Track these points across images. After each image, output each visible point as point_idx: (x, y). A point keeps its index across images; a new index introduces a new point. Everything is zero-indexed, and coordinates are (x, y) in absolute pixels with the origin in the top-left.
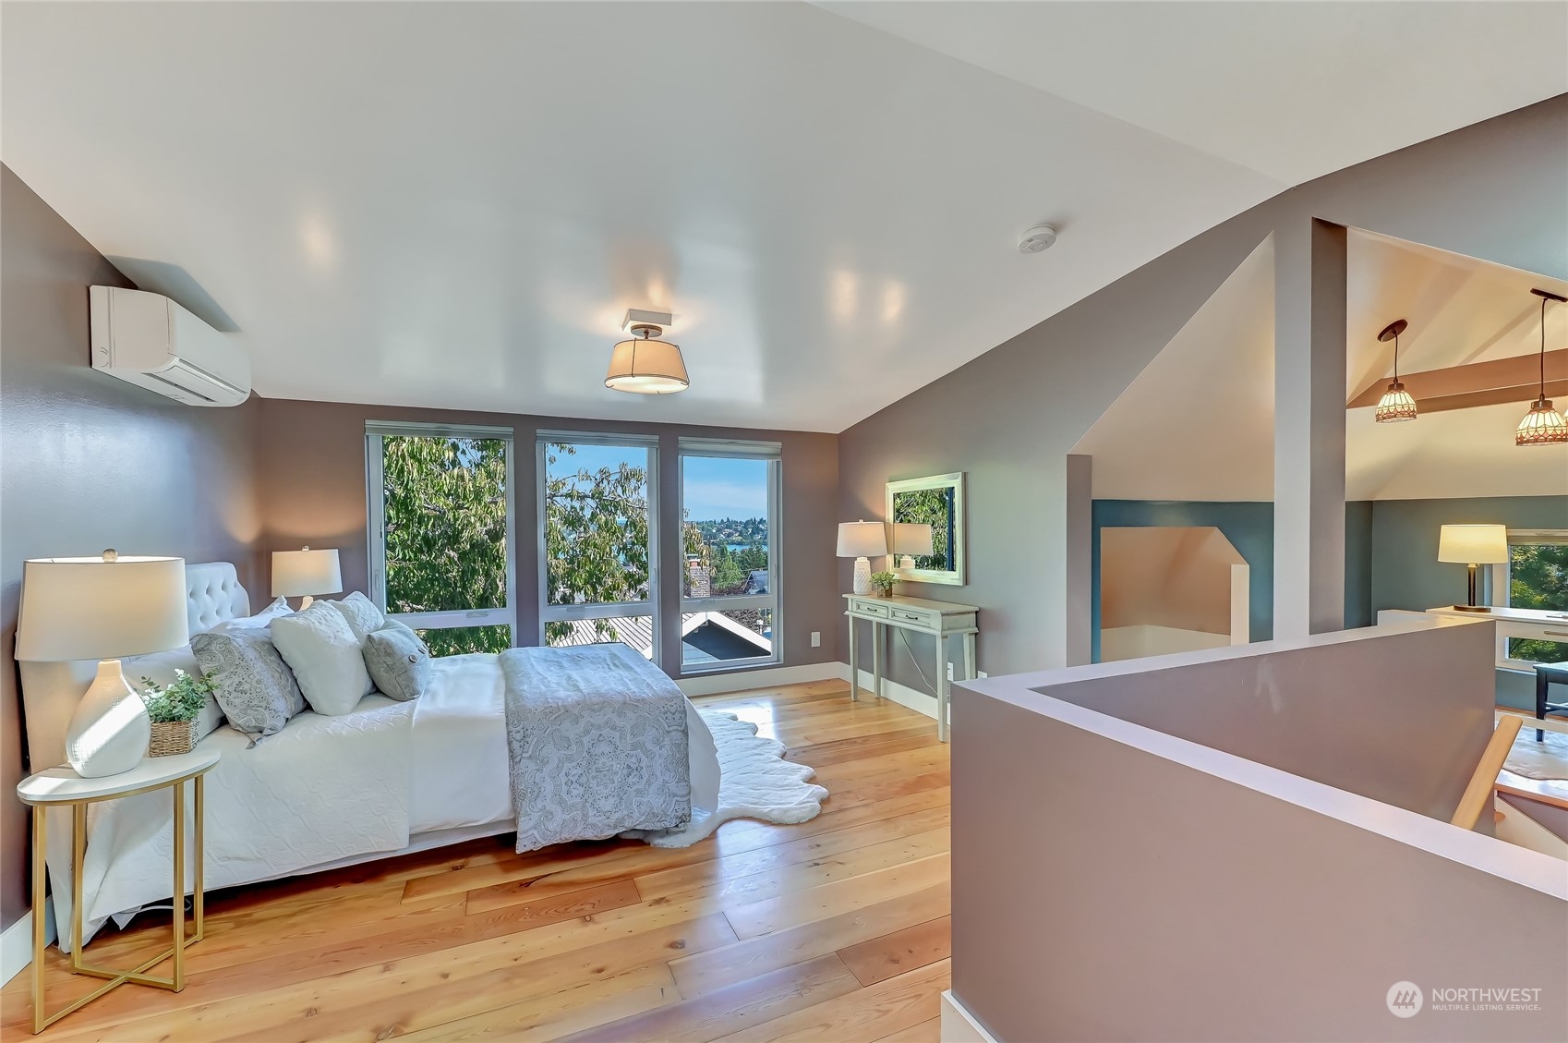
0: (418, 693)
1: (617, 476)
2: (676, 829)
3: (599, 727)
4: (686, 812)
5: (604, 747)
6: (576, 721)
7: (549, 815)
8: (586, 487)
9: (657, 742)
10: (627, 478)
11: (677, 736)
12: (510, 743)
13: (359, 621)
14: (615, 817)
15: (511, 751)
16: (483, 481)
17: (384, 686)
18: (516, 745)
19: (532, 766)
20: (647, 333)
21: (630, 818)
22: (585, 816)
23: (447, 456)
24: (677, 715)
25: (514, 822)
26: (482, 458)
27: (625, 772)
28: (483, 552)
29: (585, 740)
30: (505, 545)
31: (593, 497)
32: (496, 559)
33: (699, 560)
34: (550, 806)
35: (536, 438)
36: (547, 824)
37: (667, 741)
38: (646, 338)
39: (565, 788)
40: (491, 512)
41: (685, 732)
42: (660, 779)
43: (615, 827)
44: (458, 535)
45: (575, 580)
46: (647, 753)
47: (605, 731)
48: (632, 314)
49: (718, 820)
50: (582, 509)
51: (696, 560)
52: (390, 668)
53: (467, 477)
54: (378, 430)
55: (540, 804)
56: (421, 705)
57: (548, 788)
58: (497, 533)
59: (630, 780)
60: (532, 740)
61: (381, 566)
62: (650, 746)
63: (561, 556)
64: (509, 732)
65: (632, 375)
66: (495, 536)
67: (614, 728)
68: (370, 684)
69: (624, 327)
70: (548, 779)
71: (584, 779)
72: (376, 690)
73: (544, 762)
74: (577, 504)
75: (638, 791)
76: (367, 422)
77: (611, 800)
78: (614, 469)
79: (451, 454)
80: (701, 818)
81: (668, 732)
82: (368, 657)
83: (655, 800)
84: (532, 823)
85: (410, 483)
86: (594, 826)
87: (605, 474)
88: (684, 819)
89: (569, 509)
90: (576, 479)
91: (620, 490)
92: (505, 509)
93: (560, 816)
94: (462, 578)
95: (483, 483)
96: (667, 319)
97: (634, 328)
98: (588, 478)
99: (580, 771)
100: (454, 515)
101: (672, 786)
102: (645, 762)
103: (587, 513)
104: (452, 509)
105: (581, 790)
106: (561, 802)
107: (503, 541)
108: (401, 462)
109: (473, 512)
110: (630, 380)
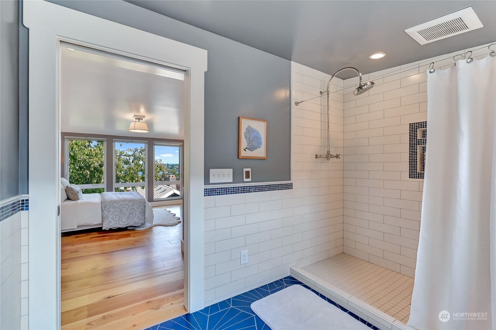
0: (79, 199)
1: (140, 150)
2: (141, 226)
3: (123, 205)
4: (144, 222)
5: (124, 209)
6: (118, 203)
7: (110, 222)
8: (131, 153)
9: (138, 208)
10: (142, 151)
11: (142, 207)
12: (102, 208)
13: (64, 184)
14: (126, 224)
15: (102, 209)
16: (98, 151)
17: (70, 198)
18: (103, 208)
19: (107, 212)
20: (139, 120)
21: (130, 223)
22: (119, 223)
23: (87, 144)
24: (143, 203)
25: (102, 224)
26: (98, 144)
27: (129, 214)
28: (98, 170)
29: (120, 207)
30: (104, 169)
31: (132, 156)
32: (101, 172)
33: (173, 175)
34: (111, 220)
35: (113, 141)
36: (110, 224)
37: (140, 208)
38: (139, 121)
39: (114, 217)
40: (100, 160)
41: (145, 207)
42: (138, 216)
43: (126, 225)
44: (90, 166)
45: (126, 179)
46: (134, 210)
47: (125, 206)
48: (135, 116)
49: (153, 226)
50: (129, 159)
51: (172, 175)
52: (72, 194)
53: (93, 150)
54: (67, 139)
55: (108, 220)
56: (79, 201)
57: (110, 216)
58: (101, 165)
59: (130, 215)
60: (107, 207)
61: (68, 173)
62: (135, 209)
63: (123, 172)
64: (101, 205)
65: (134, 129)
66: (101, 166)
67: (127, 205)
68: (67, 197)
69: (133, 118)
70: (110, 215)
71: (119, 215)
72: (68, 199)
73: (110, 211)
74: (128, 158)
75: (132, 218)
76: (65, 136)
77: (126, 219)
78: (139, 148)
79: (88, 144)
80: (148, 225)
81: (140, 206)
82: (66, 191)
83: (136, 220)
84: (106, 223)
85: (75, 152)
86: (121, 225)
87: (136, 150)
88: (143, 224)
89: (125, 159)
90: (127, 151)
91: (140, 154)
92: (104, 159)
93: (113, 222)
94: (91, 177)
95: (98, 152)
96: (144, 117)
97: (136, 119)
98: (131, 151)
99: (118, 213)
100: (89, 161)
101: (141, 217)
102: (134, 212)
103: (131, 161)
104: (88, 159)
105: (118, 217)
106: (113, 219)
107: (103, 168)
108: (72, 146)
109: (95, 160)
110: (134, 130)
